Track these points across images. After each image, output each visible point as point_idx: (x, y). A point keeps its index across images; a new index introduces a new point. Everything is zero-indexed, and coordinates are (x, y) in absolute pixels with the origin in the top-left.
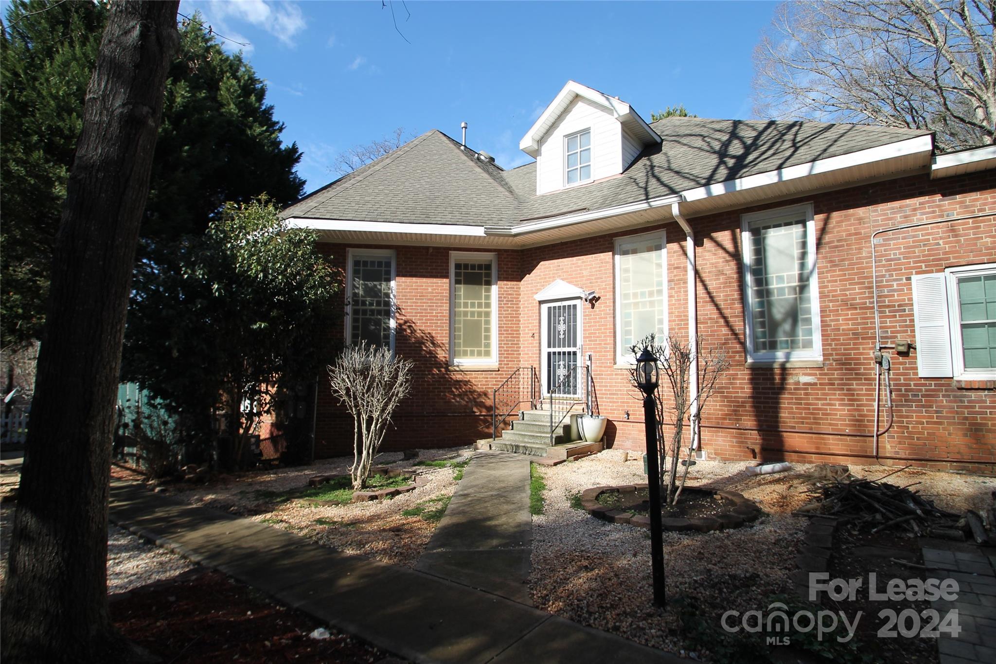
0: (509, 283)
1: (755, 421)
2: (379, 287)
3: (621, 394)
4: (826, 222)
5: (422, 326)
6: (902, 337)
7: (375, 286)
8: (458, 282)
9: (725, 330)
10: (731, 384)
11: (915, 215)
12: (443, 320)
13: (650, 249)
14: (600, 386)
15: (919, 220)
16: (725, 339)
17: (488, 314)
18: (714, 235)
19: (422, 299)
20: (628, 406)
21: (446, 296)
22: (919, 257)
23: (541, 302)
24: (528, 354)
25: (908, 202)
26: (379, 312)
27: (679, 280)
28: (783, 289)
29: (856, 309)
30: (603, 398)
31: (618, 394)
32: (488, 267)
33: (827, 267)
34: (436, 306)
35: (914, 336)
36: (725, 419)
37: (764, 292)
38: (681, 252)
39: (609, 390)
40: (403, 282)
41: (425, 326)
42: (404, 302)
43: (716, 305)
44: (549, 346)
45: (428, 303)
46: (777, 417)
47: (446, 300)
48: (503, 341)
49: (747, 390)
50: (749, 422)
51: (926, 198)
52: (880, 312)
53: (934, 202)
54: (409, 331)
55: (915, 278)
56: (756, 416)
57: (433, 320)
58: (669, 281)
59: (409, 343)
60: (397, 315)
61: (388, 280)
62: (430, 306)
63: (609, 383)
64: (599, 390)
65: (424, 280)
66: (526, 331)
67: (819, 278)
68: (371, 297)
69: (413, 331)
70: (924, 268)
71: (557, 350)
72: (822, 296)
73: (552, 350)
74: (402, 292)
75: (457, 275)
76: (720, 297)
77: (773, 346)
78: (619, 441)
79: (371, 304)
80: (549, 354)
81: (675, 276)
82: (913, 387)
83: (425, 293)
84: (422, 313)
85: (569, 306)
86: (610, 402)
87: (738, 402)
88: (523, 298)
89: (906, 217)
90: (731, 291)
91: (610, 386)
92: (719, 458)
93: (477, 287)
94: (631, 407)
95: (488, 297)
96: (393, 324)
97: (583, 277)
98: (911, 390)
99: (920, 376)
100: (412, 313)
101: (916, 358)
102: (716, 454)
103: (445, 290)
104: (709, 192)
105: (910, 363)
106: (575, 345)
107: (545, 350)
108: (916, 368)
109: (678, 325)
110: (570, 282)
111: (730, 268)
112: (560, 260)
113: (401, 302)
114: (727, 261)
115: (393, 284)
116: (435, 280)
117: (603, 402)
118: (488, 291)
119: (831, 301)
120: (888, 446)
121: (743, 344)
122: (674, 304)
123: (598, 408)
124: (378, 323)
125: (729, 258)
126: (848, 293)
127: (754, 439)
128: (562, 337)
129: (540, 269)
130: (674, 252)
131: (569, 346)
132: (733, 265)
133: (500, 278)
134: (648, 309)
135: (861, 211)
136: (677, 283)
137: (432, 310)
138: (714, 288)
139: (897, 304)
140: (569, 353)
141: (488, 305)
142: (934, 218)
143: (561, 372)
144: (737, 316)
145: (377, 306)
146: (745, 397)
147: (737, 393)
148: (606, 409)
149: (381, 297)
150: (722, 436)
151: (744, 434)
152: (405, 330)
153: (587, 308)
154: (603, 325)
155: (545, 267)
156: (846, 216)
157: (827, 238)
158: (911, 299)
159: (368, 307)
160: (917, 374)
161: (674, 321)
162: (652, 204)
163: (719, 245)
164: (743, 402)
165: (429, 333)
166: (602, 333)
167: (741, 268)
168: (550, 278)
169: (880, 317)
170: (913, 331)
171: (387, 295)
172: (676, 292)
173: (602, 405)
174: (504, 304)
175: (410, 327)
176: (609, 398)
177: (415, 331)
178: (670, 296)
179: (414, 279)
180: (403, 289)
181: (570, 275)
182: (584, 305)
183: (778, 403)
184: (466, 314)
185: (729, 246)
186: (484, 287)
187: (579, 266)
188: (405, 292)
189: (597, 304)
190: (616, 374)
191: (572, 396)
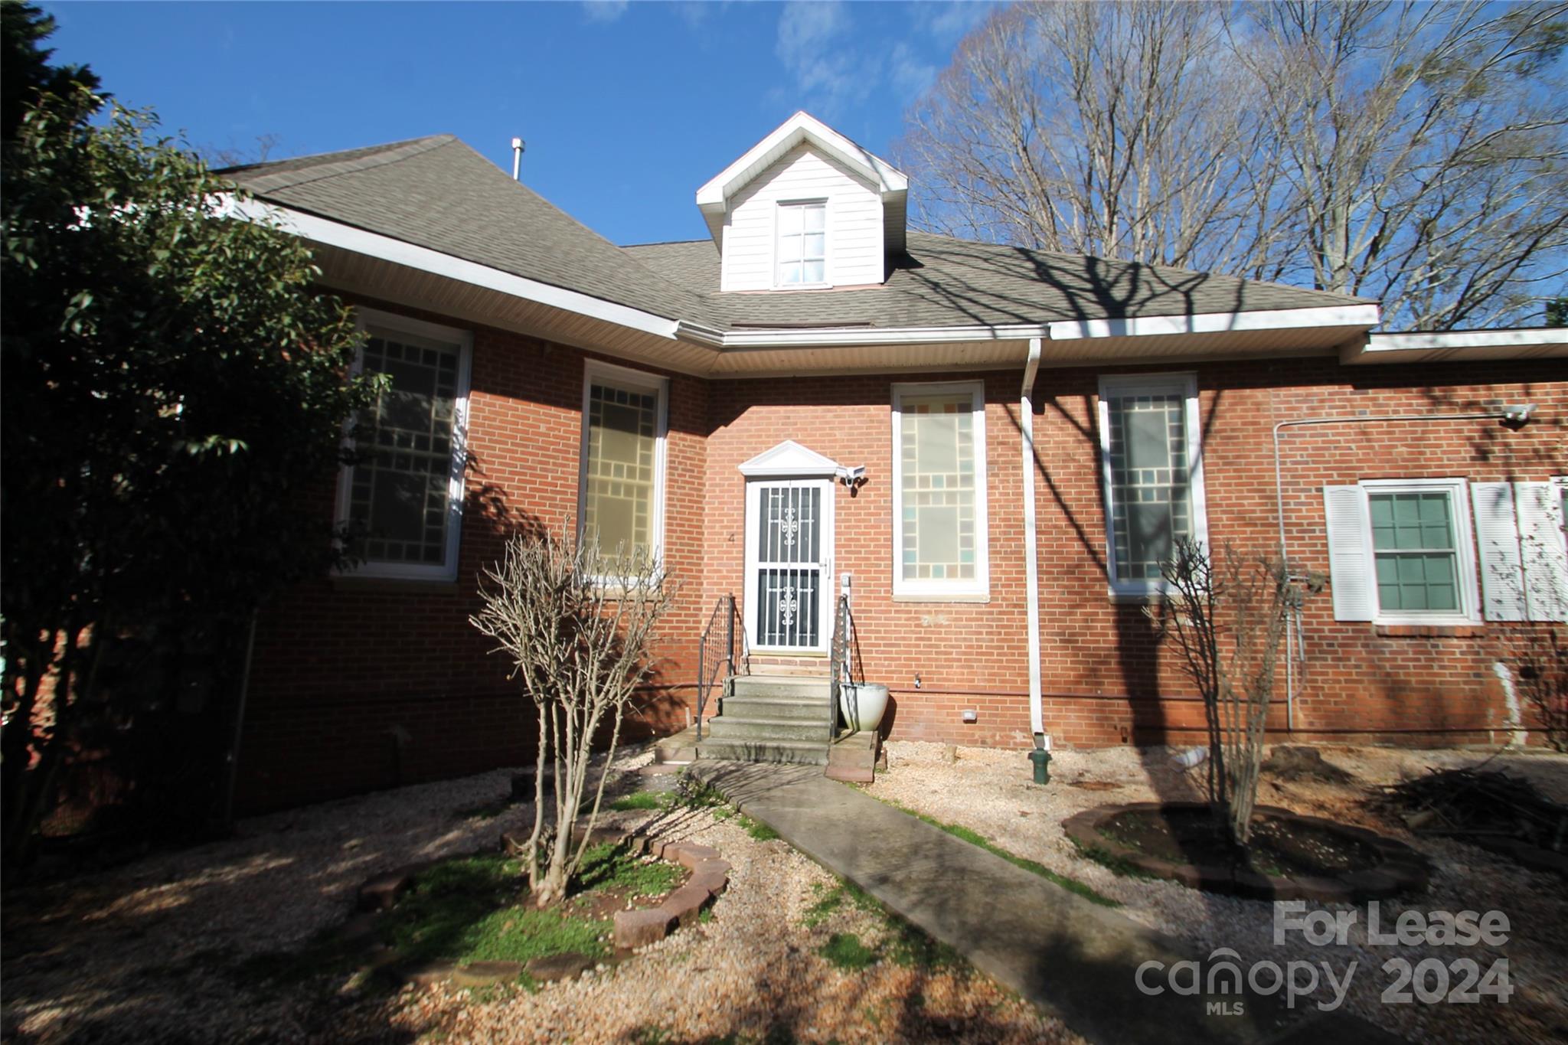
0: (689, 437)
1: (1125, 684)
2: (425, 405)
3: (905, 646)
4: (1215, 401)
5: (522, 502)
6: (1313, 566)
7: (417, 402)
8: (594, 422)
9: (1077, 546)
10: (1089, 628)
11: (1323, 408)
12: (565, 493)
13: (949, 409)
14: (866, 631)
15: (1328, 414)
16: (1079, 559)
17: (643, 492)
18: (1059, 399)
19: (527, 446)
20: (917, 666)
21: (575, 447)
22: (1328, 462)
23: (750, 479)
24: (719, 571)
25: (1315, 389)
26: (421, 463)
27: (1005, 462)
28: (1150, 490)
29: (1255, 525)
30: (871, 652)
31: (899, 645)
32: (649, 401)
33: (1216, 464)
34: (554, 464)
35: (1328, 566)
36: (1078, 683)
37: (1126, 494)
38: (1008, 420)
39: (883, 638)
40: (485, 404)
41: (530, 503)
42: (487, 447)
43: (1064, 507)
44: (762, 558)
45: (537, 455)
46: (1156, 678)
47: (573, 455)
48: (675, 544)
49: (1112, 636)
50: (1113, 686)
51: (1336, 388)
52: (1286, 532)
53: (1344, 393)
54: (493, 510)
55: (1327, 489)
56: (1125, 677)
57: (546, 491)
58: (989, 463)
59: (494, 537)
60: (468, 471)
61: (450, 395)
62: (541, 462)
63: (883, 625)
64: (864, 638)
65: (532, 406)
66: (717, 530)
67: (1205, 479)
68: (404, 424)
69: (502, 511)
70: (1336, 478)
71: (779, 566)
72: (1210, 505)
73: (768, 566)
74: (483, 425)
75: (594, 407)
76: (1070, 494)
77: (1138, 572)
78: (900, 726)
79: (404, 441)
80: (762, 572)
81: (999, 456)
82: (1327, 633)
83: (534, 433)
84: (525, 474)
85: (806, 490)
86: (886, 659)
87: (1099, 656)
88: (711, 467)
89: (1312, 408)
90: (1087, 486)
91: (886, 632)
92: (1070, 744)
93: (628, 437)
94: (923, 666)
95: (647, 459)
96: (456, 490)
97: (835, 441)
98: (1325, 638)
99: (1338, 618)
100: (503, 472)
101: (1330, 595)
102: (1066, 739)
103: (573, 432)
104: (1085, 330)
105: (1324, 601)
106: (815, 559)
107: (753, 565)
108: (1332, 609)
109: (1005, 533)
110: (812, 448)
111: (1084, 453)
112: (791, 408)
113: (480, 447)
114: (1079, 441)
115: (462, 404)
116: (553, 410)
117: (873, 658)
118: (648, 447)
119: (1224, 512)
120: (1301, 715)
121: (1103, 567)
122: (997, 501)
123: (861, 670)
124: (418, 486)
125: (1082, 437)
126: (1245, 502)
127: (1122, 711)
128: (789, 542)
129: (749, 418)
130: (999, 418)
131: (804, 559)
132: (1087, 447)
133: (672, 426)
134: (944, 505)
135: (1259, 394)
136: (1002, 466)
137: (545, 470)
138: (1061, 480)
139: (1305, 522)
140: (804, 573)
141: (646, 474)
142: (1345, 414)
143: (788, 606)
144: (1094, 526)
145: (417, 447)
146: (1109, 649)
147: (1098, 642)
148: (876, 672)
149: (428, 429)
150: (1075, 711)
151: (1110, 705)
152: (485, 507)
153: (844, 496)
154: (873, 527)
155: (756, 417)
156: (1242, 397)
157: (1217, 424)
158: (1323, 517)
159: (395, 448)
160: (1332, 616)
161: (999, 526)
162: (999, 333)
163: (1066, 415)
164: (1106, 656)
165: (536, 518)
166: (872, 540)
167: (1098, 455)
168: (768, 436)
169: (1287, 538)
170: (1327, 559)
171: (445, 428)
172: (1002, 481)
173: (869, 665)
174: (680, 475)
175: (495, 500)
176: (883, 652)
177: (506, 510)
178: (991, 487)
179: (511, 402)
180: (485, 418)
181: (809, 435)
182: (837, 490)
183: (1156, 657)
184: (603, 486)
185: (1083, 420)
186: (640, 438)
187: (827, 423)
188: (490, 426)
189: (862, 490)
190: (896, 612)
191: (808, 648)
